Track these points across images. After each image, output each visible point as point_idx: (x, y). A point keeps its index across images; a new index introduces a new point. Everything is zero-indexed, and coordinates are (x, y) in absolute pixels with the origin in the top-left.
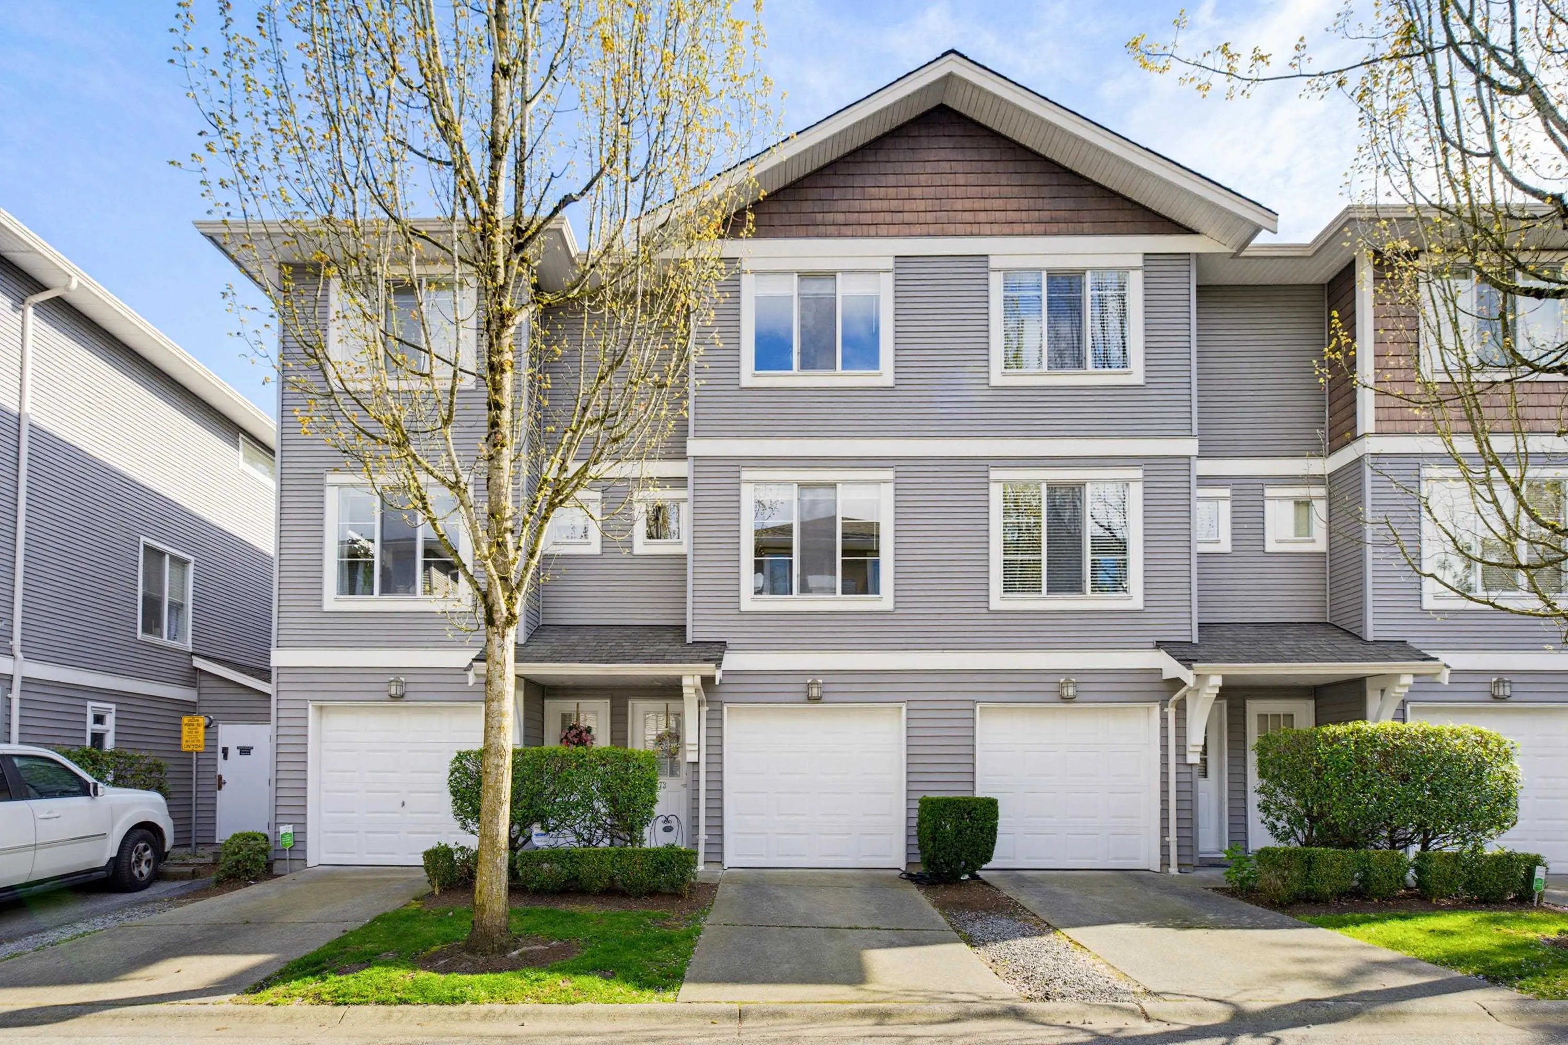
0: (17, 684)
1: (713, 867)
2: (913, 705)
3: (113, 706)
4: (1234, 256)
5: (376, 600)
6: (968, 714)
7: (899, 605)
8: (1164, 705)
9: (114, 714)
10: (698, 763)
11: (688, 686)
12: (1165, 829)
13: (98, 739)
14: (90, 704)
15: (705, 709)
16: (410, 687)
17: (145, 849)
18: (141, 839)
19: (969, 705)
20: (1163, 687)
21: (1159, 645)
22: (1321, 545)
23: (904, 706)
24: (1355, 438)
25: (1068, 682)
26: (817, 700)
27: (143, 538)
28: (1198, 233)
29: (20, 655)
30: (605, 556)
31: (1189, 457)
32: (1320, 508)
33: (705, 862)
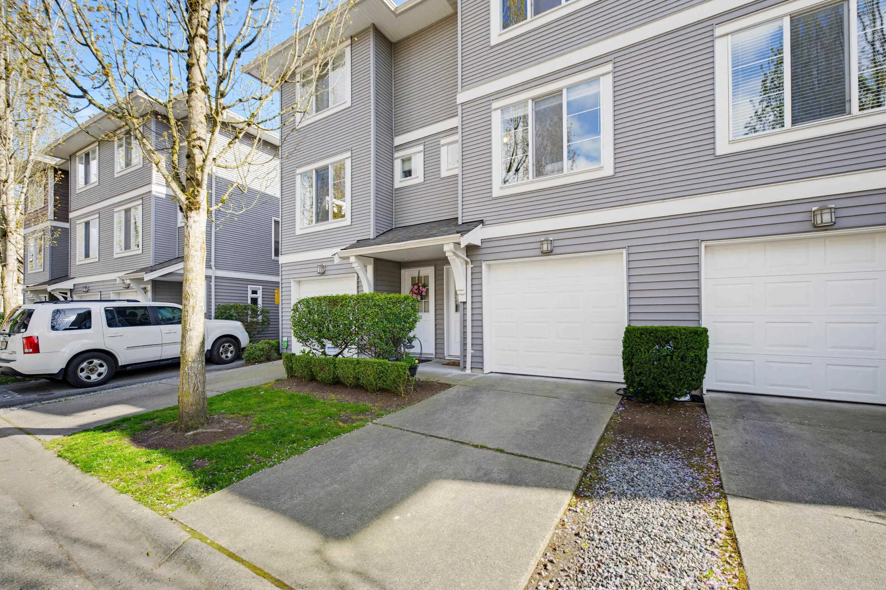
0: (213, 280)
1: (477, 372)
2: (633, 250)
3: (261, 287)
5: (314, 226)
6: (694, 253)
7: (618, 170)
9: (261, 290)
10: (466, 302)
11: (448, 251)
13: (254, 301)
14: (249, 286)
15: (470, 266)
16: (327, 268)
17: (230, 346)
18: (227, 342)
19: (694, 244)
23: (624, 251)
25: (821, 210)
26: (549, 253)
27: (273, 218)
29: (213, 268)
30: (426, 182)
33: (472, 368)
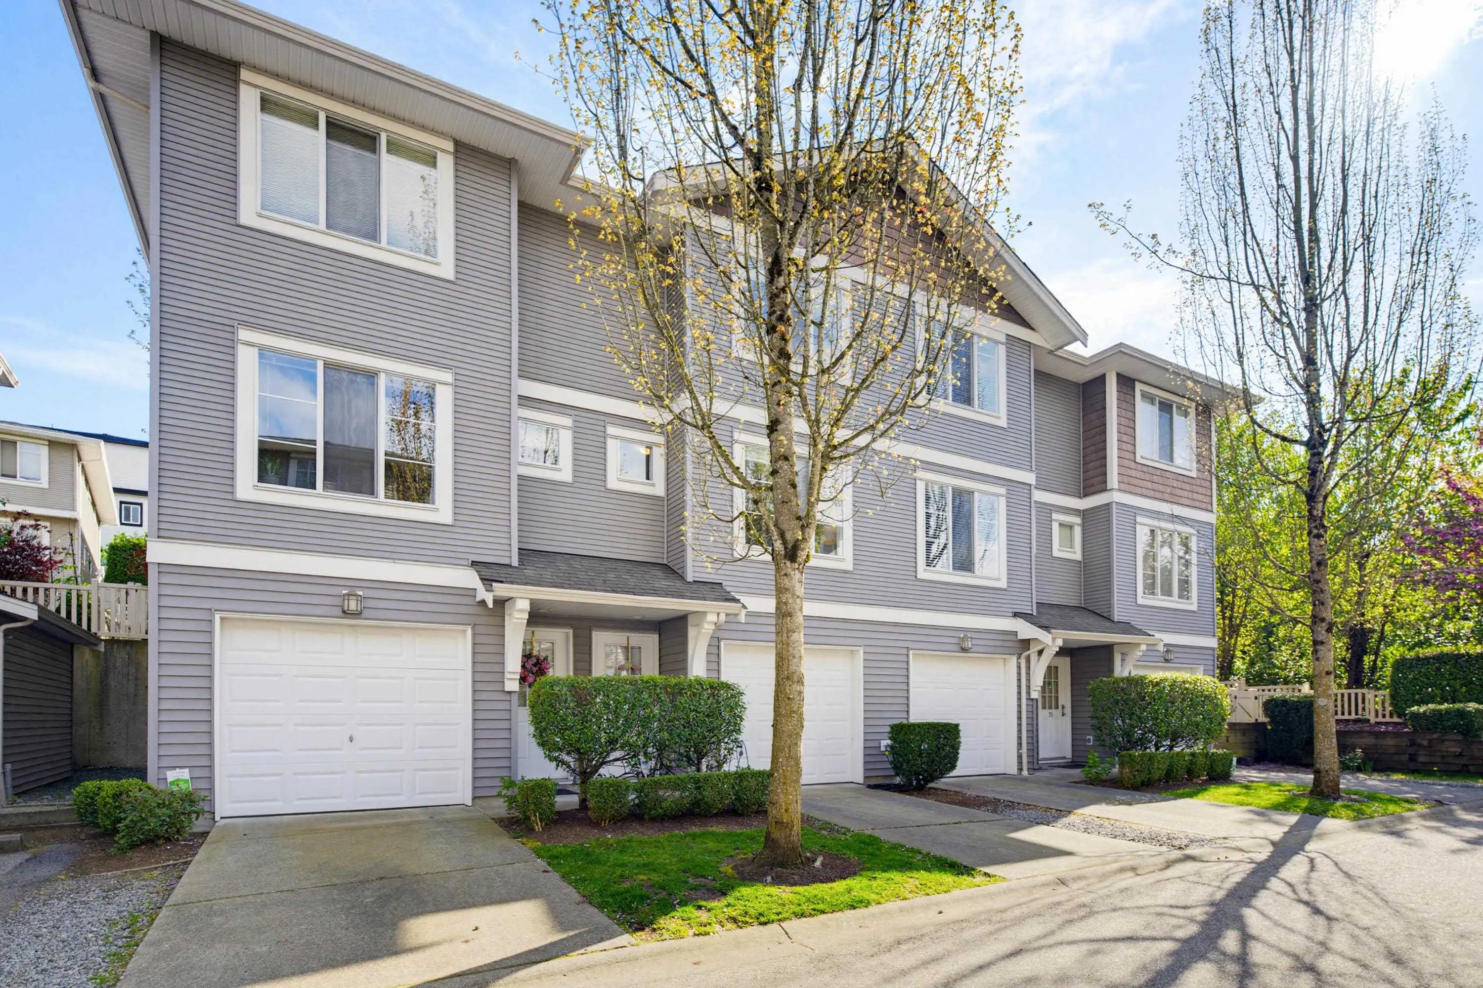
2: (869, 649)
4: (1051, 352)
5: (319, 496)
6: (906, 659)
7: (856, 567)
8: (1019, 658)
12: (1020, 744)
16: (370, 603)
19: (904, 651)
20: (1018, 645)
21: (1016, 615)
22: (1078, 556)
23: (861, 649)
24: (1105, 490)
25: (966, 637)
28: (1033, 329)
30: (576, 485)
31: (1030, 485)
32: (1078, 531)
